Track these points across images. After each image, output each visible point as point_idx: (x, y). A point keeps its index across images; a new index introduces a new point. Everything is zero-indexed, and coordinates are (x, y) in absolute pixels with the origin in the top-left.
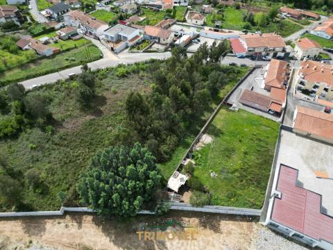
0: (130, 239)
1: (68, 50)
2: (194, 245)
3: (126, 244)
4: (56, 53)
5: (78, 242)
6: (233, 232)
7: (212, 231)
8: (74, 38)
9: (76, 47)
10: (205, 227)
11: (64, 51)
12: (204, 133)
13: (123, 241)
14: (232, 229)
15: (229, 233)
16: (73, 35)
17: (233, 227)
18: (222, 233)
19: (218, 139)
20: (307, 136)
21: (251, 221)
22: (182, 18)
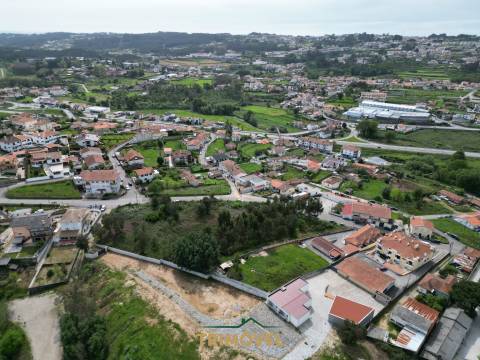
1: (209, 185)
7: (233, 297)
8: (217, 178)
9: (215, 184)
11: (206, 185)
12: (264, 250)
15: (243, 300)
18: (238, 299)
19: (272, 257)
20: (347, 278)
21: (260, 300)
22: (317, 180)
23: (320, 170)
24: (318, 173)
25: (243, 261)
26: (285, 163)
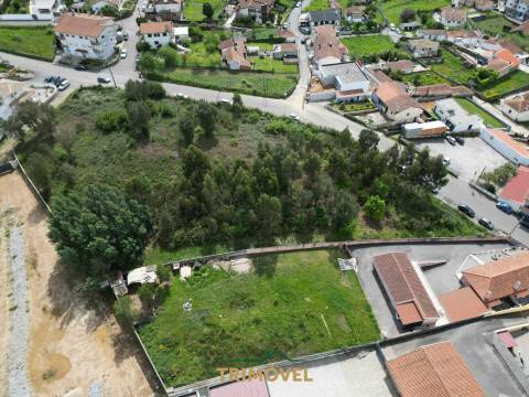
0: (62, 287)
1: (260, 72)
2: (85, 348)
3: (54, 288)
4: (244, 70)
5: (37, 252)
6: (127, 378)
7: (113, 356)
8: (286, 60)
9: (272, 72)
10: (115, 345)
11: (253, 71)
12: (250, 256)
13: (56, 284)
14: (130, 374)
15: (123, 374)
16: (288, 57)
17: (133, 374)
18: (118, 366)
19: (255, 277)
21: (154, 391)
22: (493, 93)
23: (516, 71)
24: (506, 78)
25: (186, 272)
26: (446, 44)
